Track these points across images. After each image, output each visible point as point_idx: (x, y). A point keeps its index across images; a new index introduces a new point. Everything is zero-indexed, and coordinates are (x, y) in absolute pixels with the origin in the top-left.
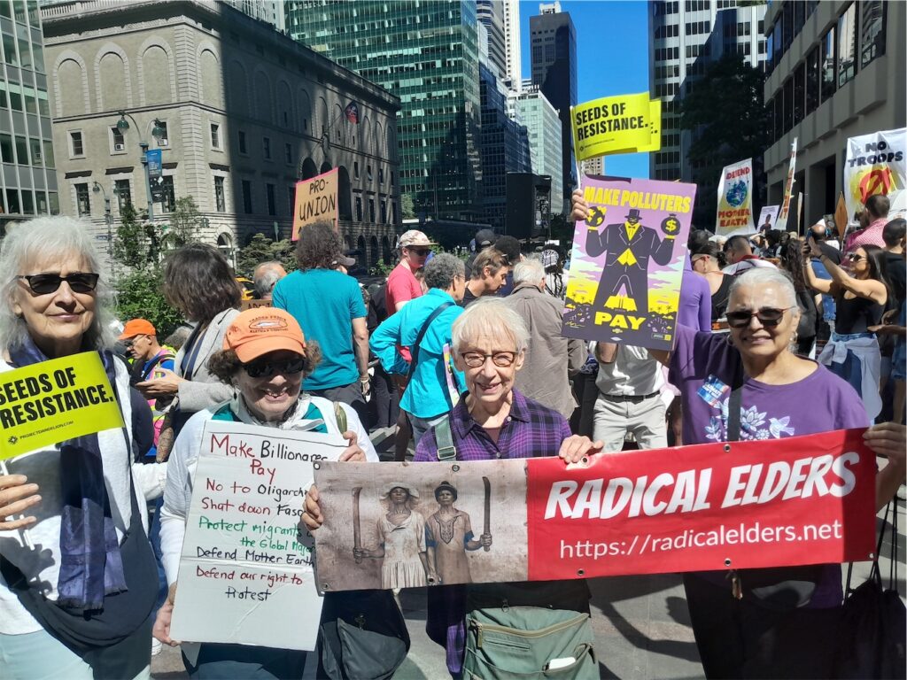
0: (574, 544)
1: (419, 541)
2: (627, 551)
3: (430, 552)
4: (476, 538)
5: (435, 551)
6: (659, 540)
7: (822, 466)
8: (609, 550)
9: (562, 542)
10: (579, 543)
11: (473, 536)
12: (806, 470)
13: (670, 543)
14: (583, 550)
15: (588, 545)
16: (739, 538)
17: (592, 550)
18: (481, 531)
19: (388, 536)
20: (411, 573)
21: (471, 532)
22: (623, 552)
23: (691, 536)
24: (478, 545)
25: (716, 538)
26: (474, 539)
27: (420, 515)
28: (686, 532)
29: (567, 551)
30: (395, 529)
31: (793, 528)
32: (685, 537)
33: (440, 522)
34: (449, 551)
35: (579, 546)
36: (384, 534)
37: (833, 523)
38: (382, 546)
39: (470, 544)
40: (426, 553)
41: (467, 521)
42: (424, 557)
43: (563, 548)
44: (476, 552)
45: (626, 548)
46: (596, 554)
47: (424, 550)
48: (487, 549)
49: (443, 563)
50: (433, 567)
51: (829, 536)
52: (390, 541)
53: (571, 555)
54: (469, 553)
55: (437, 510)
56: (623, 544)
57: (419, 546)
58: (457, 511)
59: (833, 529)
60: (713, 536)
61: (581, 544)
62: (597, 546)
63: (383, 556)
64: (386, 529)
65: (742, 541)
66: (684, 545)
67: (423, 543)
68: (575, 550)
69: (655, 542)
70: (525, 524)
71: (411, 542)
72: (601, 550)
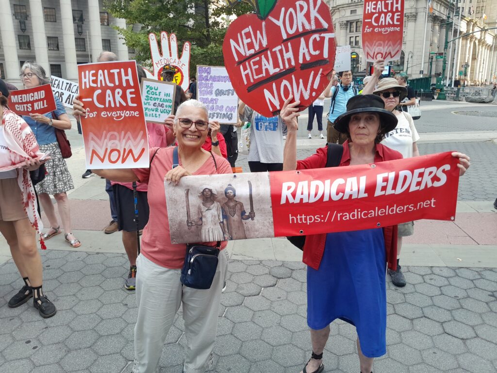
0: (296, 216)
1: (219, 216)
2: (324, 220)
3: (225, 222)
4: (247, 214)
5: (227, 221)
6: (341, 214)
7: (431, 173)
8: (315, 219)
9: (290, 215)
10: (299, 215)
11: (245, 213)
12: (421, 175)
13: (348, 216)
14: (301, 219)
15: (303, 217)
16: (385, 213)
17: (306, 219)
18: (249, 211)
19: (204, 214)
20: (216, 233)
21: (244, 211)
22: (322, 221)
23: (359, 213)
24: (248, 217)
25: (373, 214)
26: (246, 214)
27: (218, 203)
28: (356, 210)
29: (293, 220)
30: (207, 210)
31: (413, 205)
32: (356, 213)
33: (228, 206)
34: (234, 220)
35: (299, 217)
36: (202, 212)
37: (431, 200)
38: (201, 219)
39: (244, 217)
40: (223, 222)
41: (242, 206)
42: (222, 224)
43: (291, 218)
44: (247, 221)
45: (324, 218)
46: (308, 222)
47: (222, 221)
48: (253, 219)
49: (231, 227)
50: (227, 230)
51: (428, 206)
52: (205, 217)
53: (295, 222)
54: (244, 221)
55: (226, 201)
56: (322, 216)
57: (219, 219)
58: (237, 201)
59: (431, 202)
60: (372, 212)
61: (300, 216)
62: (308, 217)
63: (202, 224)
64: (203, 210)
65: (387, 214)
66: (356, 218)
67: (221, 217)
68: (297, 219)
69: (339, 215)
70: (271, 207)
71: (215, 216)
72: (311, 219)
